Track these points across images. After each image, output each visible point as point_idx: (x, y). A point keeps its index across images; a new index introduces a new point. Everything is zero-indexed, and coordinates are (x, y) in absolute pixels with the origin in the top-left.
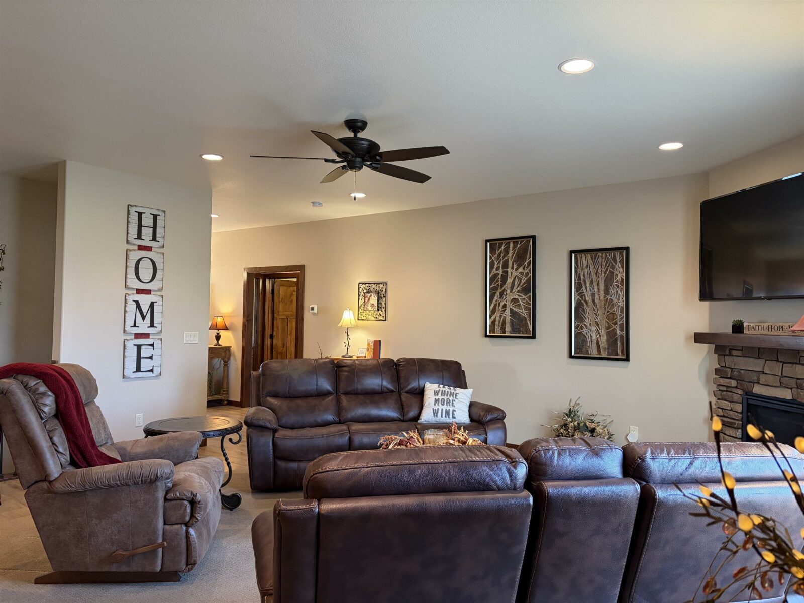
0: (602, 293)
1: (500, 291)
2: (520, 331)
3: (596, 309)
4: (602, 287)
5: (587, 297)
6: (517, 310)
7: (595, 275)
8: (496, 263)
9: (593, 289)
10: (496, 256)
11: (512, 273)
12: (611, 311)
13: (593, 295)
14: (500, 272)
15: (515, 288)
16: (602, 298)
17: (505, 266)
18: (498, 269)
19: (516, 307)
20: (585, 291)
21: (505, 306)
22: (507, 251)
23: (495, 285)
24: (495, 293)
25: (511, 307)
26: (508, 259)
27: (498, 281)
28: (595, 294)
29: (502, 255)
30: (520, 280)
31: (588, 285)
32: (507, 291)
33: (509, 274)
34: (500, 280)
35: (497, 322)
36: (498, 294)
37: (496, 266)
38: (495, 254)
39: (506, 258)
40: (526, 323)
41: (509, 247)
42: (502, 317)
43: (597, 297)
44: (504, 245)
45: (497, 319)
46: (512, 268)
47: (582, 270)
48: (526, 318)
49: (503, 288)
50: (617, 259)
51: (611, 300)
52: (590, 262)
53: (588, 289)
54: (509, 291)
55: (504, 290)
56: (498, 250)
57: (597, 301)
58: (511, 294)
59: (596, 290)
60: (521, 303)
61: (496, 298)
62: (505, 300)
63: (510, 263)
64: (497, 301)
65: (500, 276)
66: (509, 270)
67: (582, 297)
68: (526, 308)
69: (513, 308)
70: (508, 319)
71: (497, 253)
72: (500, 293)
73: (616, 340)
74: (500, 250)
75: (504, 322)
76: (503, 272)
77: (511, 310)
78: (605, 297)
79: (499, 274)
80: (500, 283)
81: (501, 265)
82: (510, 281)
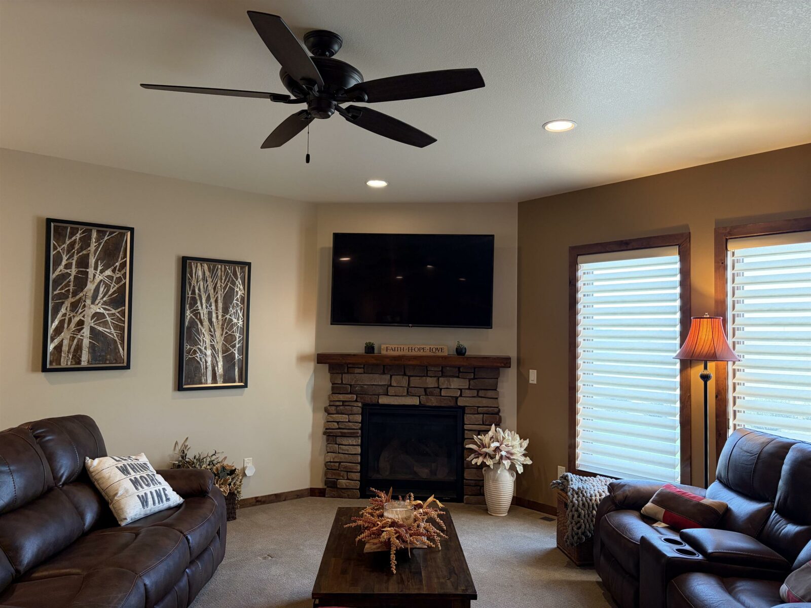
0: (220, 311)
1: (71, 300)
2: (106, 360)
3: (212, 330)
4: (220, 305)
5: (202, 315)
6: (101, 329)
7: (212, 290)
8: (65, 258)
9: (210, 306)
10: (65, 246)
11: (94, 276)
12: (230, 333)
13: (210, 313)
14: (73, 271)
15: (99, 298)
16: (220, 317)
17: (83, 263)
18: (68, 266)
19: (101, 325)
20: (200, 308)
21: (81, 323)
22: (86, 241)
23: (63, 291)
24: (63, 303)
25: (92, 325)
26: (88, 255)
27: (68, 285)
28: (211, 312)
29: (77, 247)
30: (108, 287)
31: (204, 301)
32: (85, 301)
33: (91, 276)
34: (72, 284)
35: (65, 348)
36: (67, 303)
37: (64, 262)
38: (64, 243)
39: (84, 252)
40: (116, 348)
41: (90, 238)
42: (76, 341)
43: (214, 315)
44: (80, 232)
45: (66, 342)
46: (96, 269)
47: (197, 282)
48: (116, 340)
49: (78, 297)
50: (238, 274)
51: (231, 320)
52: (207, 273)
53: (204, 306)
54: (88, 302)
55: (80, 298)
56: (70, 238)
57: (214, 320)
58: (92, 306)
59: (213, 307)
60: (108, 319)
61: (63, 310)
62: (82, 315)
63: (92, 261)
64: (64, 315)
65: (72, 278)
66: (91, 271)
67: (196, 315)
68: (116, 327)
69: (96, 326)
70: (86, 342)
71: (68, 242)
72: (72, 304)
73: (234, 365)
74: (73, 238)
75: (79, 348)
76: (78, 272)
77: (92, 330)
78: (223, 316)
79: (70, 275)
80: (71, 288)
81: (74, 262)
82: (90, 287)
